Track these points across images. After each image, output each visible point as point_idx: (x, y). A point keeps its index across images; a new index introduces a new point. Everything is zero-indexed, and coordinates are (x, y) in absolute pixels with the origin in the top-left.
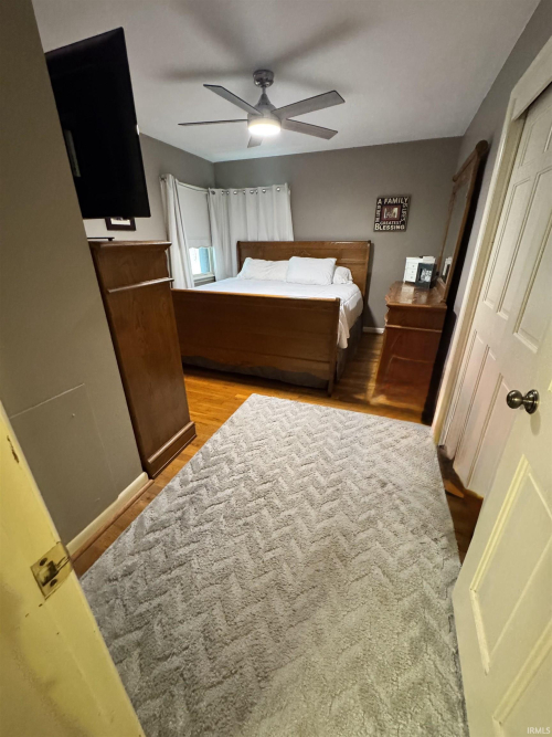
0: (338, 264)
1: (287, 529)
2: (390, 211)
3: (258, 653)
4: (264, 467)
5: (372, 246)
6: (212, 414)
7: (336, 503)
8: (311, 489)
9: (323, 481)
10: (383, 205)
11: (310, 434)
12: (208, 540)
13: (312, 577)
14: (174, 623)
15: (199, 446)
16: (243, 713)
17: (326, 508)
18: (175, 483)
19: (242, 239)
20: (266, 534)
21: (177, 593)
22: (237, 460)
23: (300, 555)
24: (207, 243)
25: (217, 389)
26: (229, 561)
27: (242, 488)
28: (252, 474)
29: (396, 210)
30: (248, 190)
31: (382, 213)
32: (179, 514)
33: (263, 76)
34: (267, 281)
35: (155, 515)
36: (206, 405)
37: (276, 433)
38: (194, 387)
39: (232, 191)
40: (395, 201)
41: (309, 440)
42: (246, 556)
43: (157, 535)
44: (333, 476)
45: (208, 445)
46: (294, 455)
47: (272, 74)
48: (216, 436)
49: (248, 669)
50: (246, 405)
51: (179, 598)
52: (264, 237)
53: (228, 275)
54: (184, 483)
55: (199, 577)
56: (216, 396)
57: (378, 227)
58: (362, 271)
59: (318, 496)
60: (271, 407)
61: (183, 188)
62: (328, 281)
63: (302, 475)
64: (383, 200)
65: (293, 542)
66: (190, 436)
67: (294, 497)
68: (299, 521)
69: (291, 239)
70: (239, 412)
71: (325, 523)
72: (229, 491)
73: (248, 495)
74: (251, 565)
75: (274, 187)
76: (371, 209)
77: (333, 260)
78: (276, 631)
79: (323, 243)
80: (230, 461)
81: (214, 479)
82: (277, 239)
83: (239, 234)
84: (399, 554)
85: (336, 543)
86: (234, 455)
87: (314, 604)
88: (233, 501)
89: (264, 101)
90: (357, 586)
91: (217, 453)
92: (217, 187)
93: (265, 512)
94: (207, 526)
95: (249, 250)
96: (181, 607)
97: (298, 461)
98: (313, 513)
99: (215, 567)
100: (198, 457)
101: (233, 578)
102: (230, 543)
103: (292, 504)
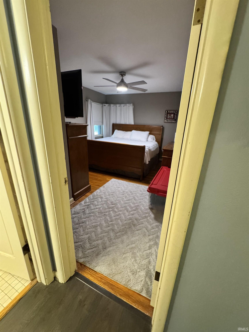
0: (150, 134)
1: (118, 217)
2: (170, 115)
3: (104, 244)
4: (113, 200)
5: (163, 128)
6: (97, 184)
7: (135, 212)
8: (128, 207)
9: (132, 205)
10: (167, 113)
11: (131, 192)
12: (92, 218)
13: (123, 229)
14: (80, 236)
15: (92, 193)
16: (97, 255)
17: (131, 212)
18: (83, 202)
19: (114, 123)
20: (111, 217)
21: (81, 229)
22: (104, 198)
23: (120, 223)
24: (101, 124)
25: (100, 176)
26: (98, 223)
27: (105, 205)
28: (109, 202)
29: (172, 115)
30: (118, 105)
31: (167, 116)
32: (83, 211)
33: (123, 73)
34: (123, 139)
35: (75, 210)
36: (95, 181)
37: (119, 191)
38: (92, 175)
39: (112, 105)
40: (172, 112)
41: (130, 194)
42: (104, 222)
43: (76, 215)
44: (137, 204)
45: (95, 193)
46: (124, 198)
47: (125, 73)
48: (98, 191)
49: (101, 247)
50: (110, 182)
51: (82, 230)
52: (123, 122)
53: (108, 136)
54: (85, 203)
55: (88, 226)
56: (99, 179)
57: (166, 121)
58: (160, 137)
59: (130, 209)
60: (119, 183)
61: (94, 104)
62: (145, 140)
63: (126, 203)
64: (168, 111)
65: (119, 220)
66: (88, 190)
67: (122, 209)
68: (122, 215)
69: (133, 123)
70: (107, 184)
71: (131, 216)
72: (100, 206)
73: (106, 207)
74: (105, 225)
75: (128, 104)
76: (163, 114)
77: (148, 132)
78: (110, 240)
79: (145, 126)
80: (101, 198)
81: (96, 202)
82: (128, 123)
83: (113, 121)
84: (152, 225)
85: (133, 222)
86: (103, 196)
87: (123, 235)
88: (101, 208)
89: (122, 81)
90: (137, 232)
91: (97, 195)
92: (106, 104)
93: (111, 212)
94: (92, 214)
95: (116, 127)
96: (82, 232)
97: (125, 199)
98: (127, 214)
99: (94, 224)
100: (91, 196)
101: (98, 227)
102: (99, 219)
103: (121, 211)
